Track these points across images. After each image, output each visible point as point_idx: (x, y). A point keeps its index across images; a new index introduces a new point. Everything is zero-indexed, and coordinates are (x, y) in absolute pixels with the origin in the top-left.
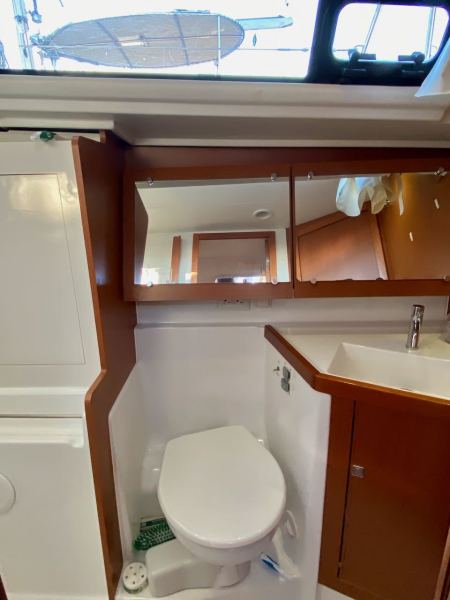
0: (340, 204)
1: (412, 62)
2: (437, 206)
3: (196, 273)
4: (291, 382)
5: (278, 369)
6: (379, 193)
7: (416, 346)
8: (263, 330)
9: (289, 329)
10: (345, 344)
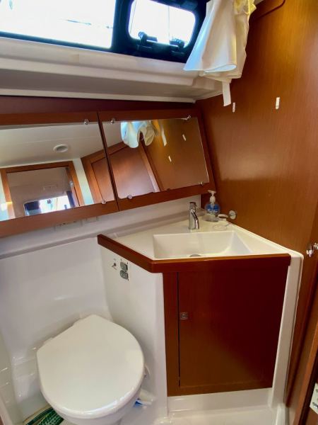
0: (126, 140)
1: (177, 46)
2: (185, 139)
3: (11, 203)
4: (129, 272)
5: (115, 265)
6: (149, 132)
7: (199, 228)
8: (96, 239)
9: (115, 234)
10: (155, 236)
